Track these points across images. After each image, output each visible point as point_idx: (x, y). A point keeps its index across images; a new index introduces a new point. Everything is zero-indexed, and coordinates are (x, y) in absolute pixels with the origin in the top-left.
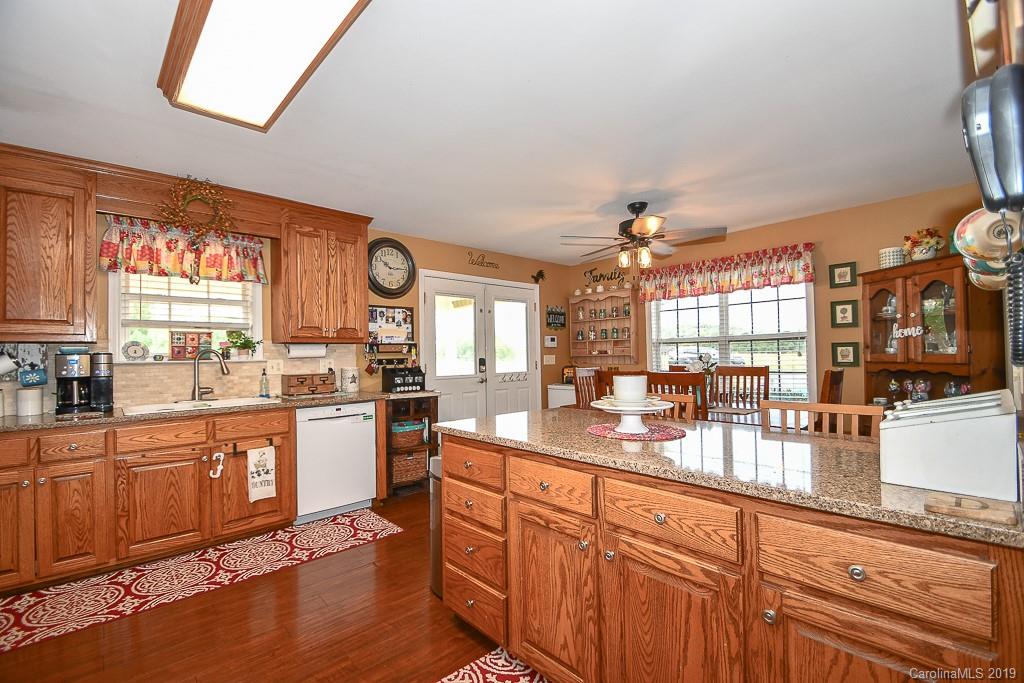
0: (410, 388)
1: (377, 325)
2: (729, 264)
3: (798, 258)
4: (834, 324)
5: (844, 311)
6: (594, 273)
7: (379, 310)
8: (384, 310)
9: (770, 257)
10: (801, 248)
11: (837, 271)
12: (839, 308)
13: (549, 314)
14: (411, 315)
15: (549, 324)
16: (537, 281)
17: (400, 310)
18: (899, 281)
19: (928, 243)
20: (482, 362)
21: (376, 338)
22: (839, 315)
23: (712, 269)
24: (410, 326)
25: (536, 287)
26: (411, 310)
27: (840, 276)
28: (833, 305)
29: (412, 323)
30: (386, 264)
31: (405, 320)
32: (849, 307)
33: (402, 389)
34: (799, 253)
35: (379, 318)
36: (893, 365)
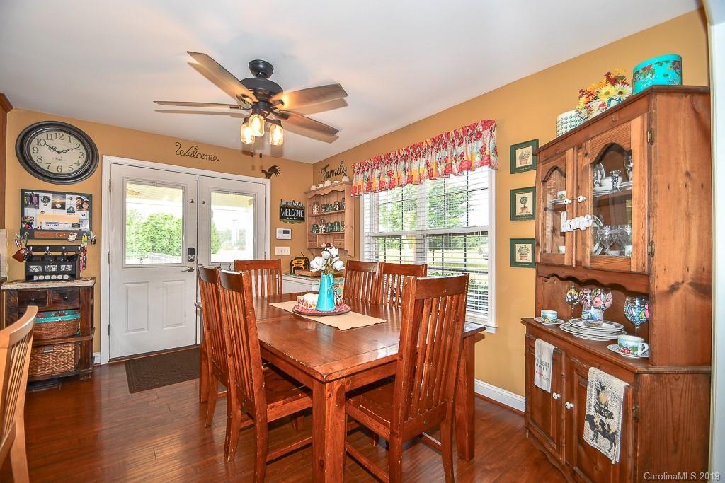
0: (54, 277)
1: (38, 211)
2: (419, 152)
3: (477, 139)
4: (514, 217)
5: (524, 200)
6: (328, 170)
7: (41, 195)
8: (50, 195)
9: (453, 141)
10: (480, 128)
11: (519, 152)
12: (519, 197)
13: (283, 208)
14: (87, 201)
15: (282, 217)
16: (268, 175)
17: (74, 197)
18: (570, 152)
19: (607, 93)
20: (191, 251)
21: (30, 224)
22: (519, 205)
23: (405, 158)
24: (87, 214)
25: (268, 182)
26: (89, 197)
27: (522, 158)
28: (514, 192)
29: (90, 209)
30: (52, 148)
31: (80, 207)
32: (529, 196)
33: (41, 277)
34: (479, 133)
35: (41, 204)
36: (562, 269)
